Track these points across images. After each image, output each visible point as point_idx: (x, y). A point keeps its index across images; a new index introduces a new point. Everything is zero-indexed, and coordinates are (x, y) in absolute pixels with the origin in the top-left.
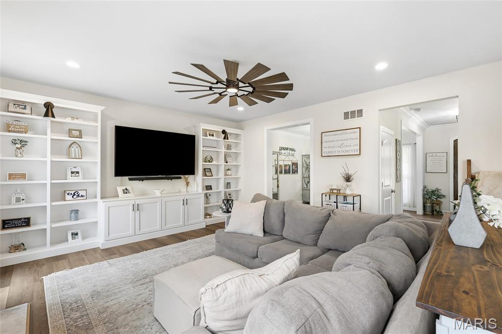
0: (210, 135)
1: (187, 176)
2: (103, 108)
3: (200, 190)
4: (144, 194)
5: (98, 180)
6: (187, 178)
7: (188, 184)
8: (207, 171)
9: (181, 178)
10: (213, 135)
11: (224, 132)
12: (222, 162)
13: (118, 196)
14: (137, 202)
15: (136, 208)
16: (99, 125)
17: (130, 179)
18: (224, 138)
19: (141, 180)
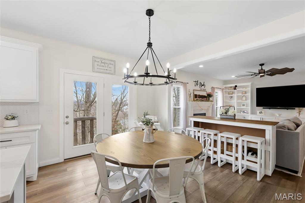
5: (250, 108)
7: (300, 112)
13: (257, 114)
15: (262, 119)
17: (263, 108)
19: (270, 109)
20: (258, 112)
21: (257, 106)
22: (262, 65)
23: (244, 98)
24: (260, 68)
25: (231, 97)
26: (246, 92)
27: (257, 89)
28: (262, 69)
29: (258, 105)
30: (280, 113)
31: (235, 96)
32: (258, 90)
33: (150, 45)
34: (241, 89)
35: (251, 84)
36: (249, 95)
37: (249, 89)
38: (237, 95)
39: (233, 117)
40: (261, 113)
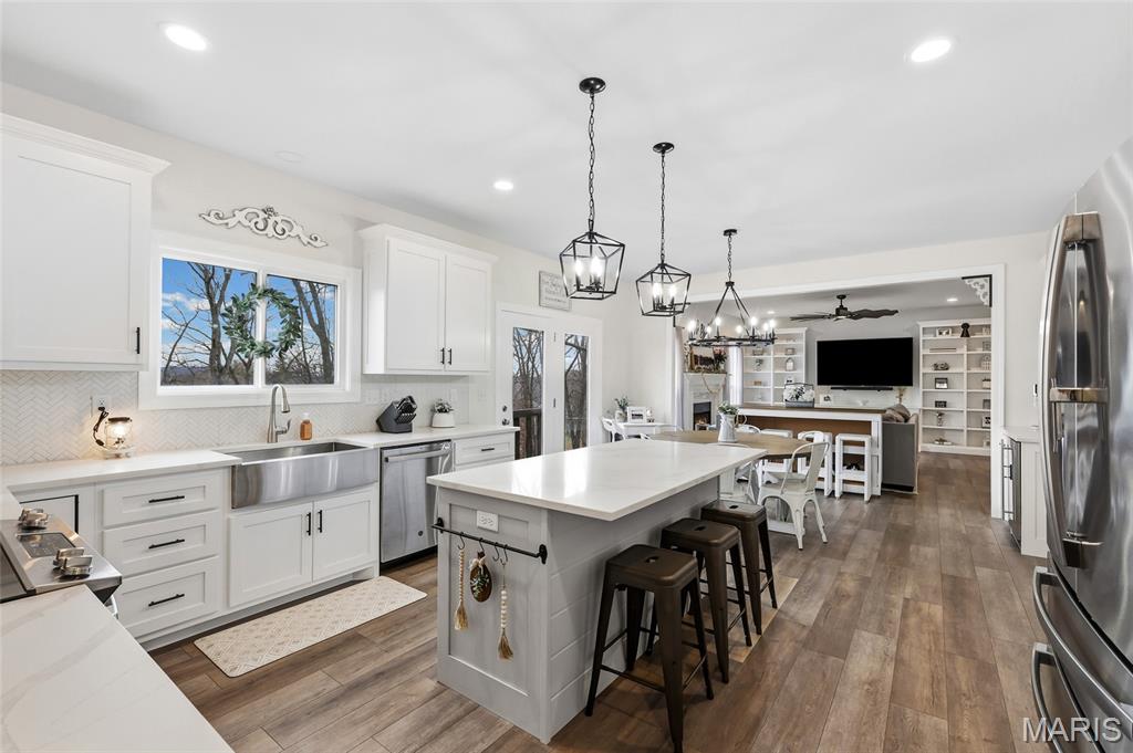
0: (941, 333)
1: (903, 387)
6: (902, 389)
7: (900, 396)
8: (938, 382)
9: (891, 389)
10: (947, 333)
11: (964, 326)
12: (965, 369)
17: (832, 388)
18: (963, 336)
19: (845, 389)
21: (819, 383)
22: (842, 297)
23: (790, 364)
24: (837, 304)
25: (761, 361)
26: (794, 351)
27: (819, 343)
28: (841, 306)
29: (822, 380)
31: (769, 358)
32: (823, 346)
34: (784, 342)
35: (806, 332)
36: (801, 356)
37: (802, 343)
38: (775, 359)
39: (811, 405)
40: (827, 399)
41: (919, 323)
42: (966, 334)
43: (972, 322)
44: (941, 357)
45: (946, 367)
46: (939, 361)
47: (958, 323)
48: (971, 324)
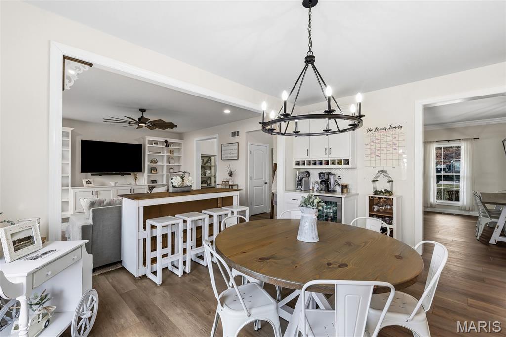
0: (155, 144)
1: (136, 173)
2: (72, 129)
3: (146, 183)
4: (103, 185)
5: (69, 175)
6: (136, 174)
7: (136, 178)
8: (153, 170)
9: (130, 174)
10: (157, 144)
11: (166, 141)
12: (165, 163)
13: (83, 186)
14: (96, 189)
15: (95, 193)
16: (70, 139)
17: (92, 175)
18: (166, 146)
19: (100, 175)
20: (84, 182)
21: (82, 171)
22: (143, 111)
29: (84, 169)
30: (116, 181)
32: (84, 143)
33: (310, 60)
35: (72, 131)
40: (89, 182)
41: (146, 136)
42: (167, 146)
43: (169, 140)
44: (155, 156)
45: (156, 162)
46: (154, 158)
47: (163, 139)
48: (168, 141)
